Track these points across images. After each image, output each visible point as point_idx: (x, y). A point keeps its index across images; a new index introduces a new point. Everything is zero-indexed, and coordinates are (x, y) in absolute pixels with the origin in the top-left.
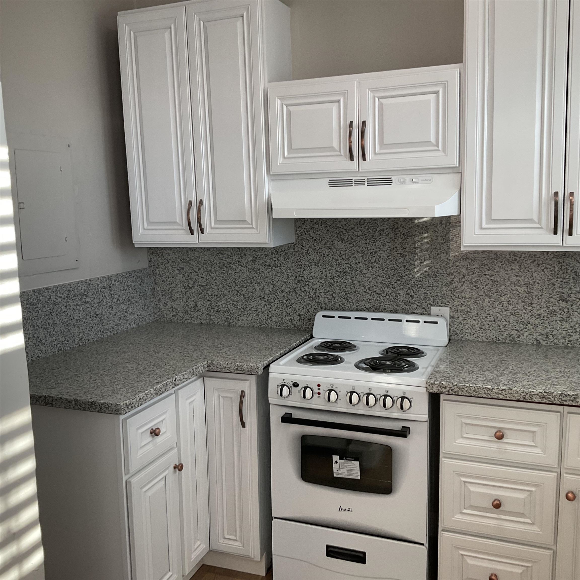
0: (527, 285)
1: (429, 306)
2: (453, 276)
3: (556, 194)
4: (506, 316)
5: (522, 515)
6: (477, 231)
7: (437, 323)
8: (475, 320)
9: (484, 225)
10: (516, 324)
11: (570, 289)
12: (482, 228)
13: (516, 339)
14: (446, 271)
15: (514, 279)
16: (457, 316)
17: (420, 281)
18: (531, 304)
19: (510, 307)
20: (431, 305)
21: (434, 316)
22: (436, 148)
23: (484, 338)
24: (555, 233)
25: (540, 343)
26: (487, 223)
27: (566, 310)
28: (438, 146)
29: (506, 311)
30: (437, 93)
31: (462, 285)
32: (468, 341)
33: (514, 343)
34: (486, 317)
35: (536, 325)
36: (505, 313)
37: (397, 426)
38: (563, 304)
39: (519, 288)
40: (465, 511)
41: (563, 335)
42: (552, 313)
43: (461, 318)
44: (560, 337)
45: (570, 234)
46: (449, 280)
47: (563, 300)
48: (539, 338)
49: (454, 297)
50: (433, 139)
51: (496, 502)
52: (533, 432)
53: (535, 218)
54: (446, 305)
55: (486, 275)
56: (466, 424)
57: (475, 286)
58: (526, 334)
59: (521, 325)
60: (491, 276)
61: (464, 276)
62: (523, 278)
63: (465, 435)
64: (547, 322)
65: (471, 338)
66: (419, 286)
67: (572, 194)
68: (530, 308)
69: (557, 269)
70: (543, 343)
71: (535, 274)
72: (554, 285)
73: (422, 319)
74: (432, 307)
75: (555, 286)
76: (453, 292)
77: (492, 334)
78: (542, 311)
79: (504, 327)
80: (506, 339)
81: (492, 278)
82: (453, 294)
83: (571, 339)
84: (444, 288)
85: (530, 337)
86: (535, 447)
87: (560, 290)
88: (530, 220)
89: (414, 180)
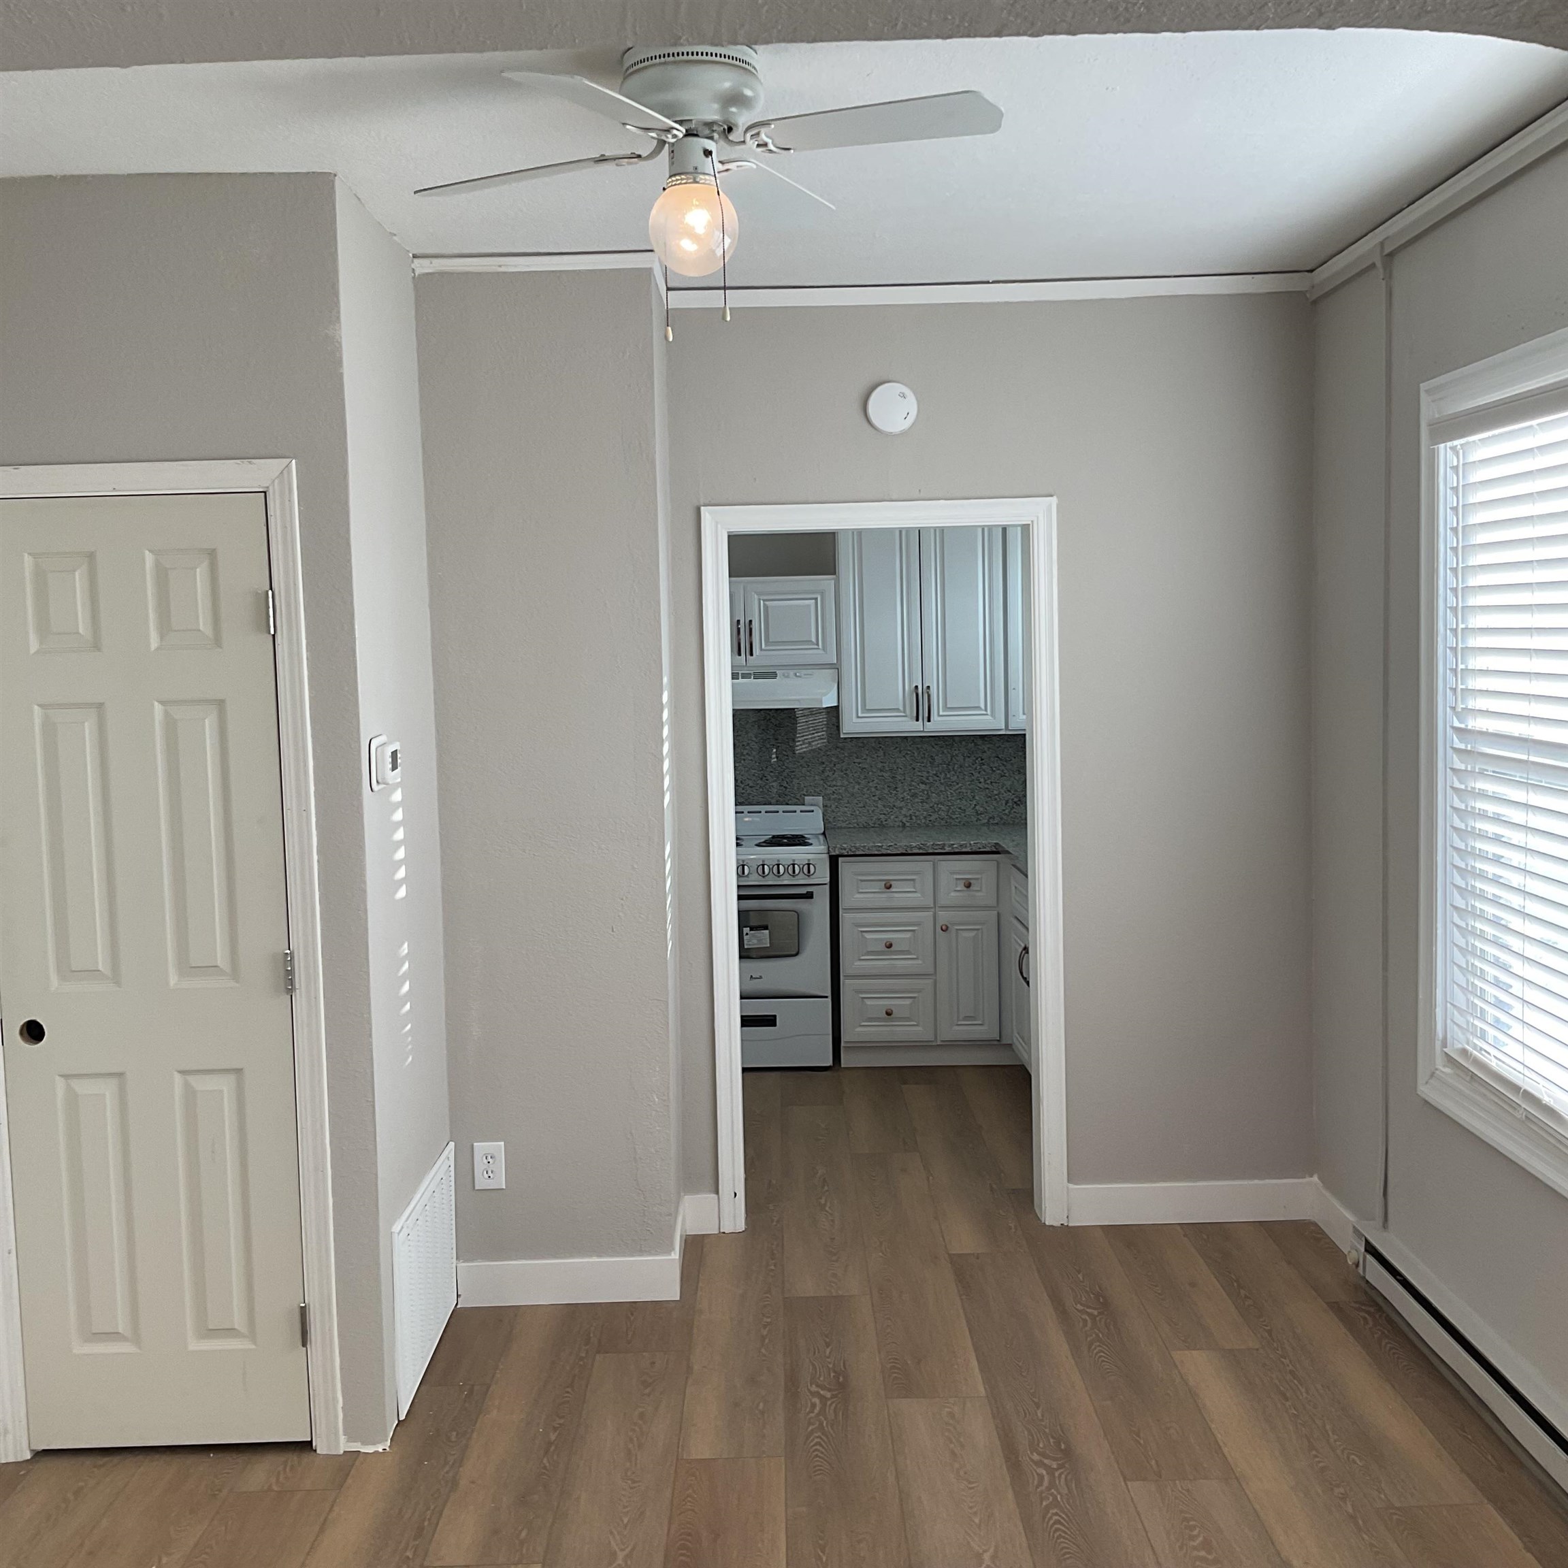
0: (891, 770)
1: (803, 796)
2: (824, 766)
3: (916, 687)
4: (874, 801)
5: (908, 952)
6: (855, 720)
7: (813, 811)
8: (846, 807)
9: (860, 715)
10: (883, 808)
11: (928, 772)
12: (858, 717)
13: (884, 823)
14: (818, 760)
15: (880, 765)
16: (829, 805)
17: (793, 772)
18: (896, 788)
19: (878, 793)
20: (804, 795)
21: (807, 805)
22: (816, 647)
23: (855, 825)
24: (917, 720)
25: (905, 824)
26: (862, 713)
27: (926, 792)
28: (818, 644)
29: (874, 796)
30: (816, 599)
31: (833, 774)
32: (841, 828)
33: (882, 826)
34: (857, 804)
35: (901, 808)
36: (873, 798)
37: (803, 891)
38: (923, 787)
39: (884, 774)
40: (863, 958)
41: (924, 815)
42: (914, 795)
43: (833, 806)
44: (922, 817)
45: (929, 720)
46: (821, 769)
47: (922, 783)
48: (904, 820)
49: (826, 786)
50: (814, 640)
51: (888, 944)
52: (913, 880)
53: (901, 708)
54: (819, 795)
55: (854, 763)
56: (862, 881)
57: (845, 774)
58: (892, 817)
59: (888, 809)
60: (859, 763)
61: (835, 765)
62: (887, 764)
63: (861, 891)
64: (910, 804)
65: (844, 825)
66: (792, 777)
67: (928, 687)
68: (895, 792)
69: (916, 754)
70: (908, 824)
71: (898, 760)
72: (914, 769)
73: (798, 808)
74: (806, 798)
75: (916, 771)
76: (825, 780)
77: (863, 820)
78: (905, 794)
79: (873, 811)
80: (874, 824)
81: (860, 765)
82: (825, 783)
83: (931, 819)
84: (817, 777)
85: (896, 819)
86: (915, 892)
87: (920, 774)
88: (897, 710)
89: (798, 674)
